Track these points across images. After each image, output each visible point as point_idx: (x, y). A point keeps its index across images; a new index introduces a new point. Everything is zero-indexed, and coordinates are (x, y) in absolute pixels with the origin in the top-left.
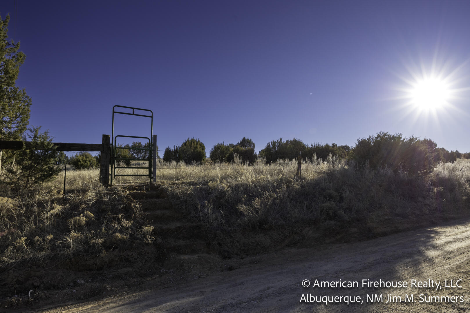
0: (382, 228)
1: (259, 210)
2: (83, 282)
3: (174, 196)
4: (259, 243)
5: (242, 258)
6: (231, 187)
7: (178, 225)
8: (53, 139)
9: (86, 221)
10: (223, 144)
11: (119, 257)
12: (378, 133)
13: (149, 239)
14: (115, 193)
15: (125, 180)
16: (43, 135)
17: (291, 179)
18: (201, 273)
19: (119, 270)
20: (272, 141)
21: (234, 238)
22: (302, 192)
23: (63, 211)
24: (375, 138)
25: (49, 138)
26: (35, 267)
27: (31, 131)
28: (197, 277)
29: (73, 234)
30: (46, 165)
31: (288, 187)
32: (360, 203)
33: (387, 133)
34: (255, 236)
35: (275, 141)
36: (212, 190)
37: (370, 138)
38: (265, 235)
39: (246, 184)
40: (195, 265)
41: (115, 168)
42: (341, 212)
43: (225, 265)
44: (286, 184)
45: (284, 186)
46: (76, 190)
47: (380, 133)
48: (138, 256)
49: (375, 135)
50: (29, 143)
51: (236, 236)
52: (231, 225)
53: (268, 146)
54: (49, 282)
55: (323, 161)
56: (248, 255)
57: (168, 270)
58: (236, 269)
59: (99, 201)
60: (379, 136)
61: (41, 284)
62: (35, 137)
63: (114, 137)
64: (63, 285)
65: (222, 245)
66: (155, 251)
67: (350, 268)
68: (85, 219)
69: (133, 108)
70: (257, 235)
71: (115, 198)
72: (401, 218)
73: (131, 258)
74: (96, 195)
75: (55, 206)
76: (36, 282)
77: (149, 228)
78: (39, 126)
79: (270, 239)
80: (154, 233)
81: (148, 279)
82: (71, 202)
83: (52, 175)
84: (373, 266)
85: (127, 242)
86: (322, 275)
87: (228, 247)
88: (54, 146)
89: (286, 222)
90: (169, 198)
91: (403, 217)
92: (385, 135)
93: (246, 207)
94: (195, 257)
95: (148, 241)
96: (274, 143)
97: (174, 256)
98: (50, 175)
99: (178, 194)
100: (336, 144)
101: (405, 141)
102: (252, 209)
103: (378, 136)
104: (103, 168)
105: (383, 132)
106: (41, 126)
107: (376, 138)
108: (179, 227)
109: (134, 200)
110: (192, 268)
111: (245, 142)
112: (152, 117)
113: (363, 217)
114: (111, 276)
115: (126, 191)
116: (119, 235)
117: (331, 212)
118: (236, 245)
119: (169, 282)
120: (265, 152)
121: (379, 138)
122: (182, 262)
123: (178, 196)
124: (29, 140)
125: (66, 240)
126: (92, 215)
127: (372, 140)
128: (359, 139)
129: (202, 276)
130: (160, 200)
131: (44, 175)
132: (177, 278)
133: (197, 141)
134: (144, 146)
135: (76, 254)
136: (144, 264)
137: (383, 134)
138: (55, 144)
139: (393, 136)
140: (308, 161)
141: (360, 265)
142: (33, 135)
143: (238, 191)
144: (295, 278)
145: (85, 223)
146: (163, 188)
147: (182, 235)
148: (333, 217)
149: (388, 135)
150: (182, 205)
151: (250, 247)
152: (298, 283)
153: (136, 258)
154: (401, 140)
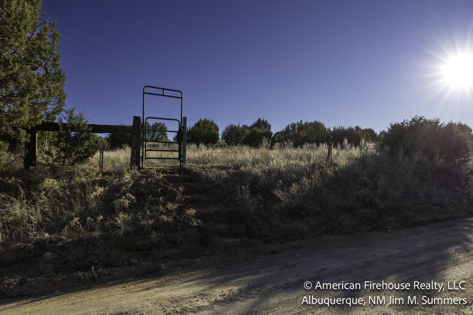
0: (419, 217)
1: (296, 196)
2: (136, 261)
3: (208, 180)
4: (297, 229)
5: (282, 243)
6: (263, 172)
7: (216, 209)
8: (88, 121)
9: (128, 203)
10: (239, 126)
11: (165, 239)
12: (413, 117)
13: (194, 222)
14: (150, 177)
15: (152, 163)
16: (78, 116)
17: (323, 165)
18: (247, 256)
19: (166, 251)
20: (292, 123)
21: (272, 223)
22: (335, 178)
23: (105, 193)
24: (409, 122)
25: (84, 119)
26: (91, 246)
27: (66, 112)
28: (243, 260)
29: (121, 215)
30: (81, 147)
31: (321, 173)
32: (396, 191)
33: (423, 117)
34: (292, 222)
35: (294, 123)
36: (245, 174)
37: (404, 122)
38: (302, 221)
39: (279, 169)
40: (240, 248)
41: (146, 150)
42: (377, 200)
43: (267, 249)
44: (319, 169)
45: (317, 172)
46: (113, 173)
47: (416, 117)
48: (183, 238)
49: (410, 120)
50: (65, 124)
51: (274, 221)
52: (268, 210)
53: (288, 128)
54: (106, 260)
55: (356, 146)
56: (287, 240)
57: (213, 252)
58: (279, 253)
59: (136, 184)
60: (414, 120)
61: (99, 262)
62: (71, 118)
63: (145, 119)
64: (119, 263)
65: (262, 230)
66: (198, 234)
67: (398, 254)
68: (128, 201)
69: (163, 89)
70: (294, 221)
71: (151, 181)
72: (439, 208)
73: (177, 240)
74: (133, 178)
75: (96, 187)
76: (94, 260)
77: (192, 212)
78: (74, 108)
79: (308, 225)
80: (197, 216)
81: (198, 260)
82: (109, 184)
83: (88, 156)
84: (420, 252)
85: (172, 224)
86: (372, 260)
87: (267, 232)
88: (89, 128)
89: (321, 208)
90: (203, 183)
91: (440, 207)
92: (421, 119)
93: (282, 192)
94: (238, 240)
95: (193, 223)
96: (293, 125)
97: (217, 239)
98: (86, 157)
99: (211, 178)
100: (359, 127)
101: (443, 126)
102: (289, 195)
103: (412, 120)
104: (135, 151)
105: (419, 116)
106: (75, 108)
107: (411, 122)
108: (217, 211)
109: (170, 184)
110: (236, 250)
111: (261, 123)
112: (181, 98)
113: (400, 205)
114: (160, 256)
115: (160, 174)
116: (165, 218)
117: (367, 199)
118: (274, 230)
119: (217, 263)
120: (284, 134)
121: (414, 122)
122: (226, 245)
123: (212, 180)
124: (65, 121)
125: (117, 221)
126: (133, 197)
127: (406, 125)
128: (392, 123)
129: (248, 259)
130: (195, 183)
131: (80, 157)
132: (225, 260)
133: (211, 121)
134: (152, 126)
135: (127, 234)
136: (189, 246)
137: (419, 118)
138: (90, 126)
139: (429, 121)
140: (339, 146)
141: (407, 251)
142: (68, 116)
143: (271, 176)
144: (346, 262)
145: (128, 205)
146: (196, 172)
147: (221, 219)
148: (368, 205)
149: (424, 120)
150: (216, 190)
151: (288, 233)
152: (351, 266)
153: (181, 240)
154: (439, 125)
